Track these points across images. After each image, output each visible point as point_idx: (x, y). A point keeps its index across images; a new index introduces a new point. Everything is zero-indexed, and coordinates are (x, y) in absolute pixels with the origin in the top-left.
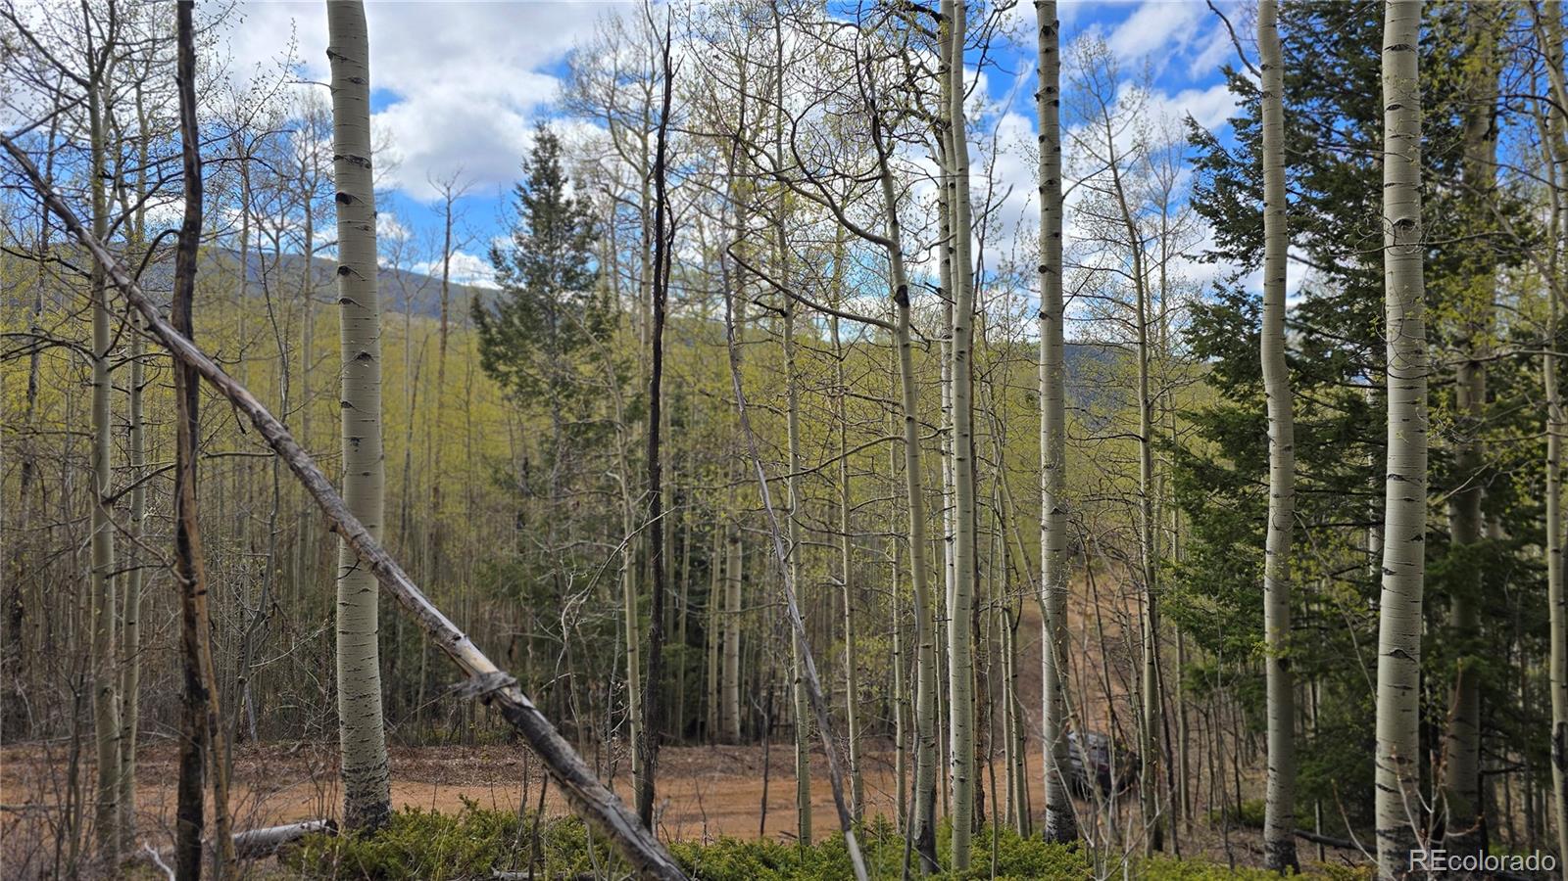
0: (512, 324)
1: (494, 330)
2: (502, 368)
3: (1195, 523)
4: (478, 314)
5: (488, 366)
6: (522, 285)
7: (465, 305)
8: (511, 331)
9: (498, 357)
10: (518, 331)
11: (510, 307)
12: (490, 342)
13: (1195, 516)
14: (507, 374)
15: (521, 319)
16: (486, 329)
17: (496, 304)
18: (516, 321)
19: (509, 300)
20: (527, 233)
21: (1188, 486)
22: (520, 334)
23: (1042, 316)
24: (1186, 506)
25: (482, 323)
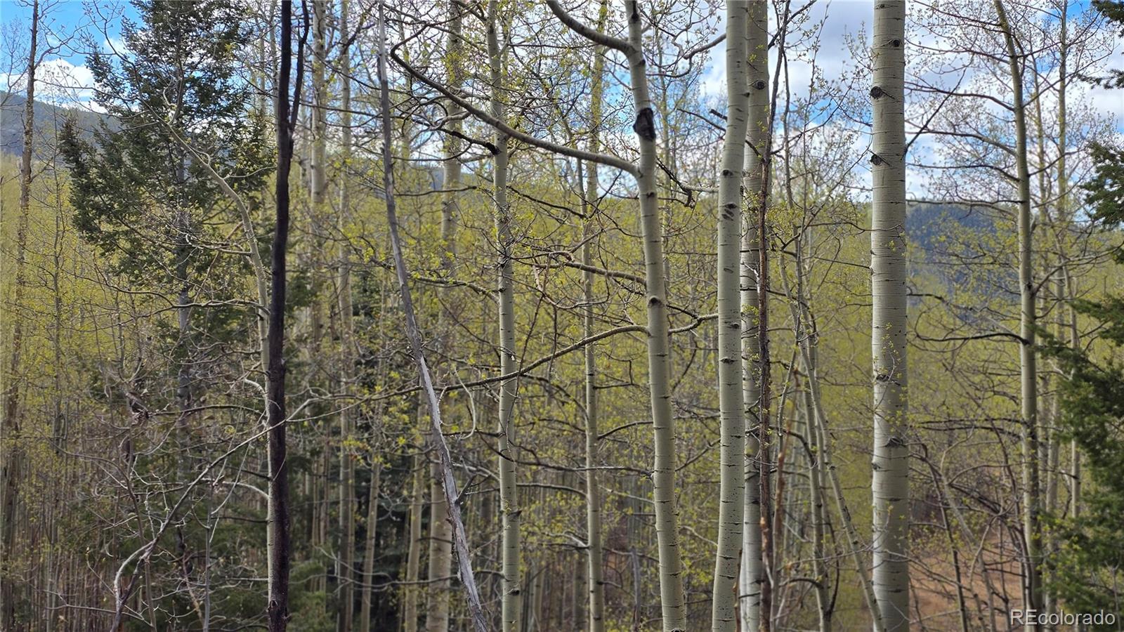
0: (120, 162)
1: (93, 172)
2: (106, 227)
3: (1095, 463)
4: (71, 148)
5: (85, 224)
6: (135, 108)
7: (53, 134)
8: (118, 174)
9: (100, 210)
10: (130, 174)
11: (117, 138)
12: (87, 189)
13: (1095, 453)
14: (112, 236)
15: (133, 157)
16: (81, 170)
17: (97, 134)
18: (126, 158)
19: (116, 126)
20: (144, 32)
21: (1084, 408)
22: (131, 177)
23: (876, 159)
24: (1082, 439)
25: (77, 161)
